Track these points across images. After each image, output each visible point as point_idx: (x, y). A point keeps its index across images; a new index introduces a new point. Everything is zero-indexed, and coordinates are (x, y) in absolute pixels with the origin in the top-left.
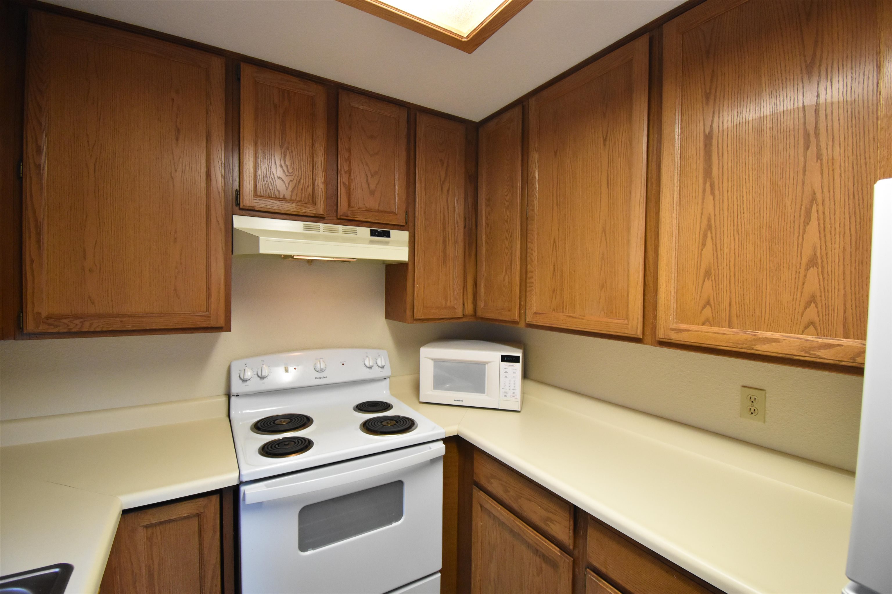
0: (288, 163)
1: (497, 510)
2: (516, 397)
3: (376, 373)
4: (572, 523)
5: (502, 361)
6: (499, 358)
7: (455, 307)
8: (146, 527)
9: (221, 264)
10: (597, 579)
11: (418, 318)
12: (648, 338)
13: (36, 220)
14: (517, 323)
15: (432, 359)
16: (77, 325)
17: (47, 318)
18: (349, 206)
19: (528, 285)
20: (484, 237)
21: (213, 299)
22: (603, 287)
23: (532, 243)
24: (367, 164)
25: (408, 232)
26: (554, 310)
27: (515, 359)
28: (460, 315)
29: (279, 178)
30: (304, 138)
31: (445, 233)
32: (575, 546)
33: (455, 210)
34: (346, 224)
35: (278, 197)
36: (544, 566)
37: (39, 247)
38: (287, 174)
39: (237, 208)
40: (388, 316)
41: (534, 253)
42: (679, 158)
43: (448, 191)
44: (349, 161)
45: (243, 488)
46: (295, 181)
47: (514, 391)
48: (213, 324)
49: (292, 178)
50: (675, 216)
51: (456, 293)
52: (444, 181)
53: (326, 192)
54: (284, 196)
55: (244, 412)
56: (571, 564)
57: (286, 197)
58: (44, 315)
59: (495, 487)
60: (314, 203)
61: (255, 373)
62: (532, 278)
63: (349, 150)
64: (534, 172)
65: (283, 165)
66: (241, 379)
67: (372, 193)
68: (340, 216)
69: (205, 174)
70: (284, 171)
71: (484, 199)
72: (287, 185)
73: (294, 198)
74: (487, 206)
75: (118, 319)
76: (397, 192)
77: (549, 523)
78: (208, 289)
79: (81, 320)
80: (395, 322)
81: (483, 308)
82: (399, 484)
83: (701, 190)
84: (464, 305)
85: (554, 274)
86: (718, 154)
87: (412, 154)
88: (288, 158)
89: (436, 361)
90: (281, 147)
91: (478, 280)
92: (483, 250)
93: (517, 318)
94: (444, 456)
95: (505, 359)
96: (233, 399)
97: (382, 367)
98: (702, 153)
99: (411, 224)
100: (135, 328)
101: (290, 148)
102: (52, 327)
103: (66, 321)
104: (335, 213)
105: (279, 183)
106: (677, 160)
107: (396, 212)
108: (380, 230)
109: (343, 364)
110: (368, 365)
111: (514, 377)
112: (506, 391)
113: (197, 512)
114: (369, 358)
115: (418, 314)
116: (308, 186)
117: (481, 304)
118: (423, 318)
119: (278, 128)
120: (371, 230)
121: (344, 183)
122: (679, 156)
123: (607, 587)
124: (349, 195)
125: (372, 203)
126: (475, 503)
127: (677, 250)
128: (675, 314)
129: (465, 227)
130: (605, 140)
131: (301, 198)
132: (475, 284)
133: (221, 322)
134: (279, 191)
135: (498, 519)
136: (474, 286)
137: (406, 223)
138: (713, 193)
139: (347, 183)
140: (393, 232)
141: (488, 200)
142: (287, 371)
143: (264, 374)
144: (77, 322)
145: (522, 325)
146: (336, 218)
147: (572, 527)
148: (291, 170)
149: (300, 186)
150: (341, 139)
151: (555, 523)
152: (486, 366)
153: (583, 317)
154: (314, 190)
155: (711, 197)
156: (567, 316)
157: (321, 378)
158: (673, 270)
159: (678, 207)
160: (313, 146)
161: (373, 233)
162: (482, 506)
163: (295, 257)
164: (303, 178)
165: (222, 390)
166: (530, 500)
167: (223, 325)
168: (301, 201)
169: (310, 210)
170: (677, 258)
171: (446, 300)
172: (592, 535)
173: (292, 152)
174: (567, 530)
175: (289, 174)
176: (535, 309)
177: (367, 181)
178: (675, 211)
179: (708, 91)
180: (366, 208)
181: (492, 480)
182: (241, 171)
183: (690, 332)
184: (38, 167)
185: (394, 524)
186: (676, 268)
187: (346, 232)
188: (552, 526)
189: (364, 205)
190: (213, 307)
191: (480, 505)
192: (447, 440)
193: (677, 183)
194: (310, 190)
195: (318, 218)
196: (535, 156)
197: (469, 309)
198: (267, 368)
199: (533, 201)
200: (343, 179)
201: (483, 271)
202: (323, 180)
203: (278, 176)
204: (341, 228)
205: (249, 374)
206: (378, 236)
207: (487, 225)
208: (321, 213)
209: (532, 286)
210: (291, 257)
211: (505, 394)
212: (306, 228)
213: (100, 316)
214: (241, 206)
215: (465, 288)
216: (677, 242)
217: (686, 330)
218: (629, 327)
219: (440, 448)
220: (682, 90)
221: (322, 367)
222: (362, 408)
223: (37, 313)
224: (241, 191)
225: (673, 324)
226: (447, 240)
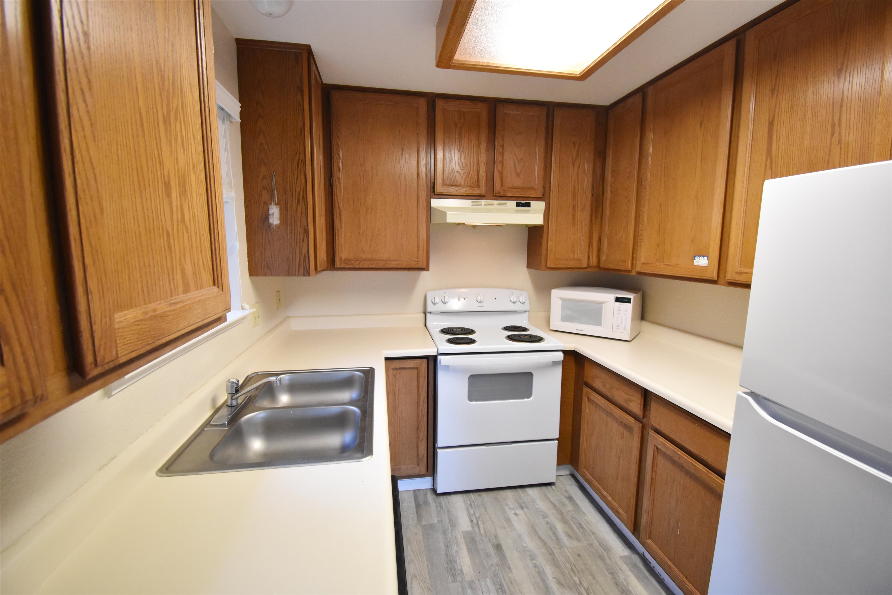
0: (463, 161)
1: (598, 399)
2: (626, 330)
3: (518, 307)
4: (642, 401)
5: (616, 302)
6: (614, 299)
7: (581, 259)
8: (394, 369)
9: (425, 230)
10: (655, 434)
11: (550, 267)
12: (721, 280)
13: (339, 208)
14: (630, 271)
15: (561, 299)
16: (357, 264)
17: (345, 260)
18: (502, 186)
19: (639, 241)
20: (608, 202)
21: (420, 252)
22: (693, 241)
23: (644, 207)
24: (515, 154)
25: (544, 202)
26: (657, 260)
27: (628, 301)
28: (585, 265)
29: (457, 172)
30: (473, 142)
31: (575, 201)
32: (644, 417)
33: (584, 182)
34: (499, 199)
35: (456, 184)
36: (625, 432)
37: (341, 223)
38: (462, 168)
39: (433, 194)
40: (529, 266)
41: (645, 215)
42: (751, 140)
43: (579, 167)
44: (502, 154)
45: (439, 357)
46: (467, 173)
47: (624, 325)
48: (420, 266)
49: (465, 171)
50: (745, 186)
51: (582, 248)
52: (576, 159)
53: (487, 178)
54: (460, 184)
55: (434, 323)
56: (641, 427)
57: (461, 184)
58: (343, 258)
59: (598, 384)
60: (478, 186)
61: (441, 300)
62: (642, 235)
63: (503, 146)
64: (649, 149)
65: (460, 163)
66: (432, 303)
67: (518, 175)
68: (496, 194)
69: (416, 174)
70: (460, 167)
71: (610, 170)
72: (462, 176)
73: (466, 184)
74: (612, 177)
75: (375, 262)
76: (537, 173)
77: (629, 403)
78: (418, 245)
79: (359, 262)
80: (534, 270)
81: (605, 260)
82: (530, 375)
83: (764, 166)
84: (589, 258)
85: (659, 232)
86: (777, 137)
87: (550, 141)
88: (463, 157)
89: (563, 300)
90: (459, 150)
91: (602, 238)
92: (607, 212)
93: (629, 268)
94: (563, 361)
95: (618, 300)
96: (428, 315)
97: (523, 303)
98: (766, 136)
99: (547, 196)
100: (382, 267)
101: (464, 151)
102: (347, 265)
103: (353, 262)
104: (492, 192)
105: (457, 175)
106: (749, 142)
107: (536, 188)
108: (523, 202)
109: (495, 299)
110: (513, 301)
111: (626, 314)
112: (618, 324)
113: (416, 366)
114: (514, 296)
115: (550, 264)
116: (475, 175)
117: (603, 258)
118: (553, 267)
119: (457, 137)
120: (517, 202)
121: (499, 170)
122: (751, 138)
123: (660, 438)
124: (502, 178)
125: (518, 183)
126: (584, 396)
127: (745, 212)
128: (740, 261)
129: (592, 195)
130: (701, 123)
131: (470, 184)
132: (600, 240)
133: (424, 266)
134: (457, 181)
135: (599, 405)
136: (599, 243)
137: (543, 195)
138: (771, 168)
139: (501, 170)
140: (533, 203)
141: (613, 172)
142: (459, 300)
143: (446, 301)
144: (357, 262)
145: (634, 273)
146: (492, 196)
147: (642, 404)
148: (464, 166)
149: (470, 176)
150: (497, 139)
151: (632, 402)
152: (603, 305)
153: (676, 265)
154: (478, 178)
155: (770, 171)
156: (666, 265)
157: (480, 307)
158: (741, 227)
159: (748, 179)
160: (479, 147)
161: (518, 205)
162: (588, 398)
163: (465, 224)
164: (471, 170)
165: (421, 309)
166: (618, 389)
167: (425, 267)
168: (470, 186)
169: (476, 192)
170: (744, 218)
171: (574, 254)
172: (654, 406)
173: (465, 153)
174: (639, 405)
175: (463, 169)
176: (643, 260)
177: (515, 167)
178: (745, 182)
179: (773, 88)
180: (514, 186)
181: (596, 379)
182: (436, 170)
183: (748, 274)
184: (339, 179)
185: (526, 400)
186: (743, 226)
187: (499, 205)
188: (630, 404)
189: (513, 184)
190: (420, 255)
191: (587, 396)
192: (565, 353)
193: (748, 160)
194: (476, 177)
195: (481, 197)
196: (650, 136)
197: (594, 261)
198: (447, 297)
199: (646, 173)
200: (498, 167)
201: (606, 230)
202: (484, 170)
203: (457, 170)
204: (496, 202)
205: (437, 300)
206: (521, 206)
207: (612, 192)
208: (483, 193)
209: (642, 242)
210: (464, 224)
211: (618, 327)
212: (473, 204)
213: (367, 260)
214: (436, 193)
215: (590, 245)
216: (745, 205)
217: (745, 273)
218: (708, 271)
219: (560, 356)
220: (756, 86)
221: (481, 299)
222: (507, 329)
223: (340, 257)
224: (436, 183)
225: (738, 269)
226: (577, 206)
